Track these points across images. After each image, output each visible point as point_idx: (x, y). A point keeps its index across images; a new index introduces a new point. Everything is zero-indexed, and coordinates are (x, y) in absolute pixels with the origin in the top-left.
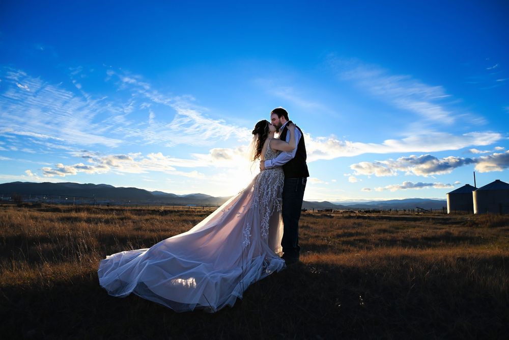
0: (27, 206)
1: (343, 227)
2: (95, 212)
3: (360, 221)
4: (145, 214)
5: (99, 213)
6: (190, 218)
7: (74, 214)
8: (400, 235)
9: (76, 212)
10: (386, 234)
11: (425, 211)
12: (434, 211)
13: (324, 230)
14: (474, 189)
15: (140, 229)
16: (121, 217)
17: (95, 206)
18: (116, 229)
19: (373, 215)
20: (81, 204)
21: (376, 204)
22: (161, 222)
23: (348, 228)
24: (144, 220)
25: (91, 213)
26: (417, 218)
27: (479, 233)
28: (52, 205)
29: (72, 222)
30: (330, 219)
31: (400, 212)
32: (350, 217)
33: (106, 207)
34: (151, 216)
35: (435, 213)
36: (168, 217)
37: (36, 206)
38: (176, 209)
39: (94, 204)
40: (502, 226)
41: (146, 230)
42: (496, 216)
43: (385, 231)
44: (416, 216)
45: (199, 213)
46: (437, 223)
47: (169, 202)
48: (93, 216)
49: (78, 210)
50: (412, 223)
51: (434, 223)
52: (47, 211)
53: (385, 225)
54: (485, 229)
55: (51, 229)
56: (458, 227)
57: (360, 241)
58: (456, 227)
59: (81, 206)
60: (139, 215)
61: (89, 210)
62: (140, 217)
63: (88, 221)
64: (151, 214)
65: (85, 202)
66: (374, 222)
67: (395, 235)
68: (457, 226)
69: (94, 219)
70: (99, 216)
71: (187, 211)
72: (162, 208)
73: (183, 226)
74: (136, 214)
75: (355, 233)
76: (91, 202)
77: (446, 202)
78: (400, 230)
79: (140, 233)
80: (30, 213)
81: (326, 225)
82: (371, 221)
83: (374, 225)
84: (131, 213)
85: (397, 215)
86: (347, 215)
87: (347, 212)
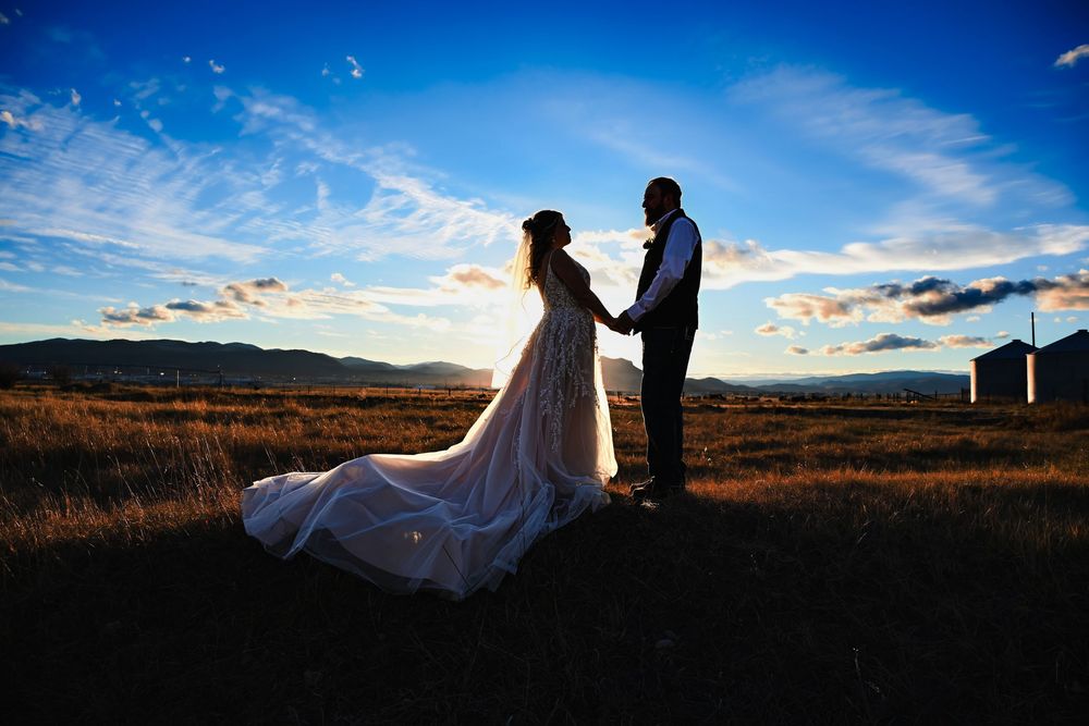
0: (80, 388)
1: (745, 430)
2: (223, 402)
3: (781, 418)
4: (326, 405)
5: (230, 404)
6: (421, 413)
7: (179, 406)
8: (863, 447)
9: (184, 401)
10: (833, 446)
11: (922, 398)
12: (943, 397)
13: (703, 437)
14: (1031, 349)
15: (317, 434)
16: (276, 410)
17: (223, 390)
18: (269, 434)
19: (810, 406)
20: (193, 386)
21: (818, 383)
22: (361, 421)
23: (753, 433)
24: (326, 417)
25: (214, 403)
26: (904, 412)
27: (1033, 443)
28: (132, 388)
29: (177, 421)
30: (717, 415)
31: (871, 401)
32: (761, 410)
33: (246, 391)
34: (341, 409)
35: (944, 401)
36: (376, 412)
37: (101, 389)
38: (392, 396)
39: (219, 385)
40: (1083, 429)
41: (330, 437)
42: (1074, 408)
43: (831, 438)
44: (902, 409)
45: (439, 403)
46: (946, 422)
47: (377, 381)
48: (219, 408)
49: (187, 397)
50: (894, 423)
51: (940, 424)
52: (123, 399)
53: (833, 427)
54: (1048, 435)
55: (134, 434)
56: (991, 430)
57: (778, 458)
58: (985, 431)
59: (194, 389)
60: (315, 407)
61: (209, 397)
62: (318, 411)
64: (339, 405)
65: (202, 381)
66: (811, 421)
67: (852, 447)
68: (990, 427)
69: (222, 415)
70: (232, 409)
71: (415, 399)
72: (364, 393)
73: (407, 428)
74: (309, 406)
75: (768, 443)
76: (213, 382)
77: (969, 377)
78: (864, 437)
79: (318, 442)
80: (89, 402)
81: (708, 426)
82: (804, 419)
83: (812, 426)
84: (298, 402)
85: (862, 405)
86: (755, 406)
87: (757, 399)
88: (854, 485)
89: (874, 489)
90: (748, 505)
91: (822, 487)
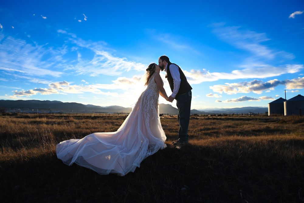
0: (8, 115)
1: (204, 124)
2: (51, 118)
3: (215, 121)
4: (82, 119)
5: (53, 119)
6: (110, 121)
7: (38, 119)
8: (239, 129)
9: (40, 118)
10: (230, 129)
11: (255, 115)
12: (260, 114)
13: (192, 127)
14: (285, 100)
15: (79, 127)
16: (67, 120)
17: (51, 114)
18: (65, 127)
19: (223, 117)
20: (43, 113)
21: (225, 110)
22: (92, 123)
23: (207, 125)
24: (82, 122)
25: (48, 119)
26: (250, 119)
27: (287, 127)
28: (24, 114)
29: (37, 124)
30: (196, 120)
31: (240, 116)
32: (209, 119)
33: (58, 115)
34: (86, 120)
35: (261, 116)
36: (97, 121)
37: (14, 115)
38: (101, 116)
39: (50, 113)
40: (301, 123)
41: (83, 128)
42: (297, 117)
43: (229, 127)
44: (249, 118)
45: (115, 118)
46: (262, 122)
47: (97, 111)
48: (50, 120)
49: (40, 117)
50: (247, 122)
51: (260, 122)
52: (21, 118)
53: (230, 123)
54: (290, 125)
55: (24, 128)
56: (274, 124)
57: (214, 133)
58: (273, 124)
61: (47, 117)
62: (79, 120)
63: (47, 123)
64: (86, 119)
65: (45, 112)
66: (223, 122)
67: (235, 129)
68: (274, 123)
69: (51, 122)
70: (54, 120)
71: (108, 117)
72: (93, 115)
73: (106, 125)
74: (77, 119)
75: (211, 128)
76: (48, 112)
77: (268, 108)
78: (239, 126)
79: (80, 130)
80: (11, 119)
81: (194, 124)
82: (221, 121)
83: (224, 123)
84: (74, 118)
85: (238, 117)
86: (207, 117)
87: (207, 115)
88: (237, 141)
89: (243, 142)
90: (207, 147)
91: (228, 141)
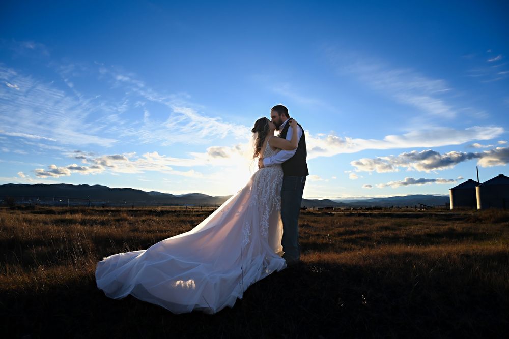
0: (20, 208)
1: (344, 225)
2: (90, 214)
3: (362, 218)
4: (141, 215)
5: (94, 215)
6: (188, 218)
7: (68, 216)
8: (402, 232)
9: (71, 214)
10: (388, 232)
11: (427, 208)
12: (437, 207)
13: (325, 228)
14: (477, 184)
15: (137, 230)
16: (116, 218)
17: (90, 208)
18: (112, 230)
19: (375, 212)
20: (76, 206)
21: (377, 201)
22: (158, 223)
23: (349, 226)
24: (140, 221)
25: (86, 215)
26: (419, 215)
27: (483, 229)
28: (45, 207)
29: (67, 224)
30: (331, 217)
31: (403, 209)
32: (351, 215)
33: (101, 209)
34: (148, 217)
35: (438, 209)
36: (165, 218)
37: (30, 208)
38: (173, 210)
39: (89, 206)
40: (506, 222)
41: (142, 232)
42: (500, 212)
43: (387, 228)
44: (418, 213)
45: (197, 213)
46: (440, 219)
47: (166, 203)
48: (88, 217)
49: (72, 212)
50: (415, 220)
51: (437, 220)
52: (41, 213)
53: (387, 222)
54: (489, 225)
55: (44, 232)
56: (462, 223)
57: (362, 238)
58: (459, 223)
59: (76, 208)
60: (135, 216)
61: (83, 212)
62: (137, 218)
63: (83, 222)
64: (147, 215)
65: (80, 203)
66: (376, 220)
67: (397, 232)
68: (461, 222)
69: (89, 221)
70: (94, 217)
71: (184, 211)
72: (159, 209)
73: (181, 226)
74: (132, 216)
75: (356, 231)
76: (86, 204)
77: (449, 197)
78: (402, 228)
79: (137, 234)
80: (23, 215)
81: (326, 223)
82: (373, 218)
83: (376, 222)
84: (127, 214)
85: (399, 212)
86: (348, 213)
87: (349, 209)
89: (417, 256)
